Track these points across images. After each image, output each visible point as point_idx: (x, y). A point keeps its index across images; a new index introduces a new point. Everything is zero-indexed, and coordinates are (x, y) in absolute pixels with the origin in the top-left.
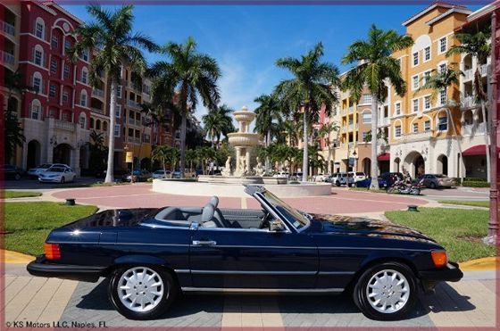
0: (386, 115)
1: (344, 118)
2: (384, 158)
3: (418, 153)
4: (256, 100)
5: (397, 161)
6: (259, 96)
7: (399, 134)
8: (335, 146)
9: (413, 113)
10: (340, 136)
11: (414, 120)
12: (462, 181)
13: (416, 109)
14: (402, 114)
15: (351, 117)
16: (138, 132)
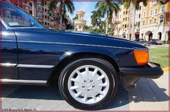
0: (140, 17)
1: (124, 19)
2: (137, 34)
3: (150, 31)
4: (92, 12)
5: (142, 34)
6: (93, 11)
7: (144, 24)
8: (120, 29)
9: (150, 16)
10: (122, 26)
11: (150, 19)
12: (166, 42)
13: (151, 14)
14: (146, 16)
15: (126, 18)
16: (48, 24)
